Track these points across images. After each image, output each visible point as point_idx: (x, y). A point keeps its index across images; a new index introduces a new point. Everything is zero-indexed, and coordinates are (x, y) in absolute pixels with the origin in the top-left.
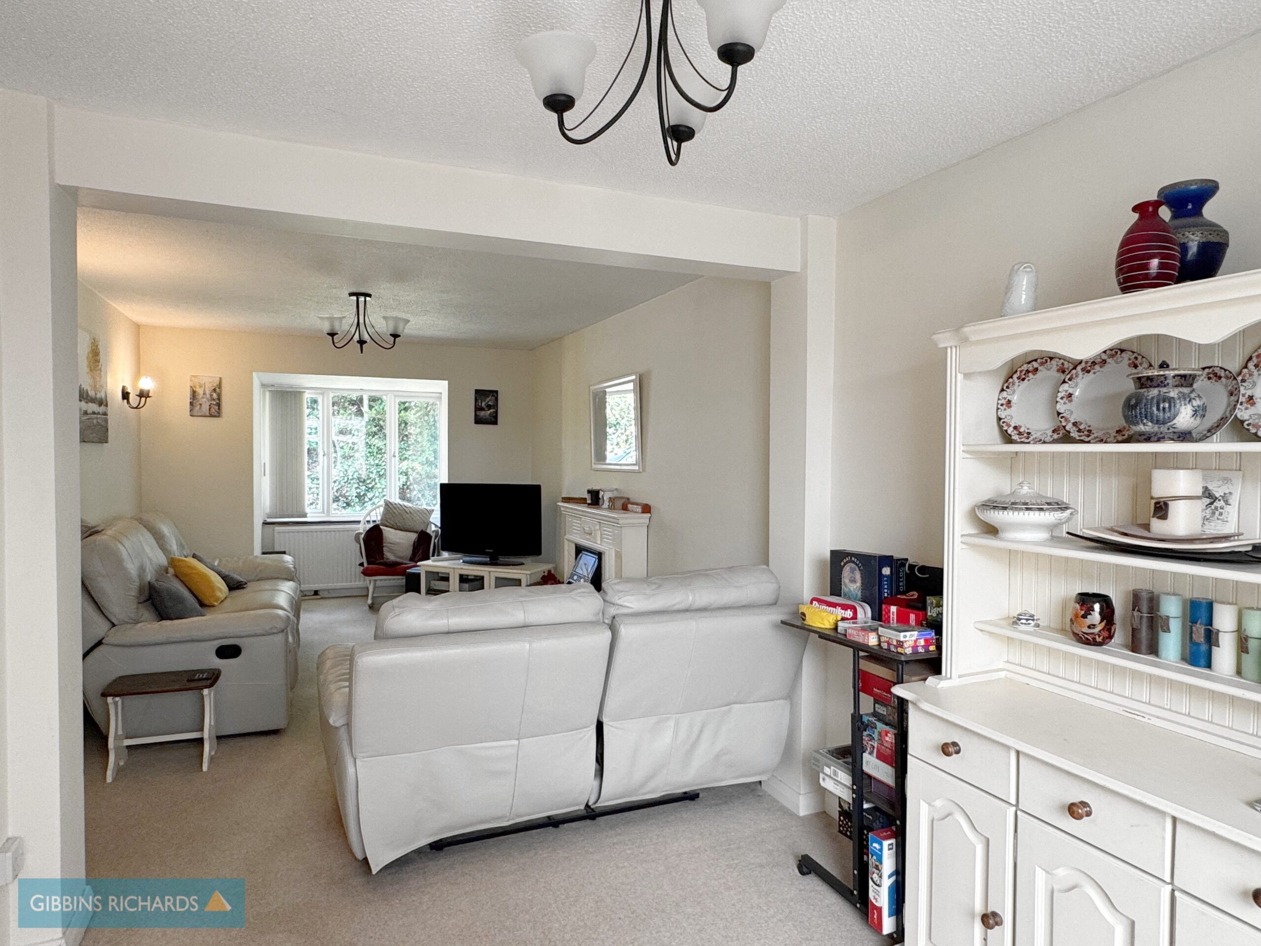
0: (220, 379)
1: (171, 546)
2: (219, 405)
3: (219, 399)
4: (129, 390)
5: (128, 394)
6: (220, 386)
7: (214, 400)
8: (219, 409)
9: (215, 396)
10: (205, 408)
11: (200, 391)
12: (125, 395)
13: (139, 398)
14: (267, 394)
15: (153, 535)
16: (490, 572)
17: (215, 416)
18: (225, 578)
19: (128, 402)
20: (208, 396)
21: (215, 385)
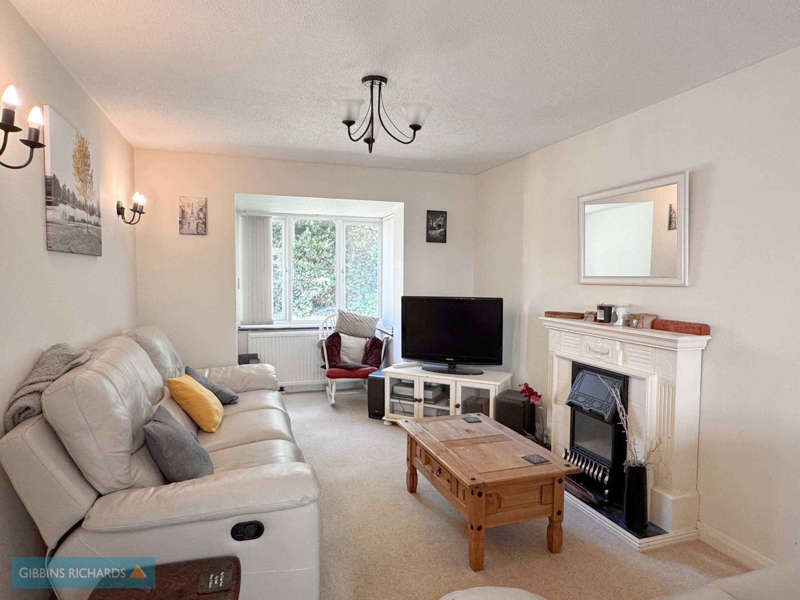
0: (206, 199)
1: (166, 362)
2: (205, 224)
3: (205, 218)
4: (124, 206)
5: (123, 209)
6: (206, 206)
7: (201, 219)
8: (205, 227)
9: (202, 215)
10: (193, 226)
11: (188, 210)
12: (120, 211)
13: (133, 213)
14: (240, 218)
15: (148, 353)
16: (456, 381)
17: (202, 234)
18: (218, 394)
19: (123, 218)
20: (195, 215)
21: (202, 205)
